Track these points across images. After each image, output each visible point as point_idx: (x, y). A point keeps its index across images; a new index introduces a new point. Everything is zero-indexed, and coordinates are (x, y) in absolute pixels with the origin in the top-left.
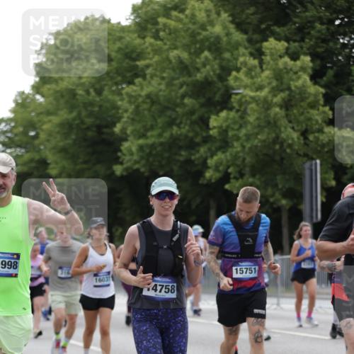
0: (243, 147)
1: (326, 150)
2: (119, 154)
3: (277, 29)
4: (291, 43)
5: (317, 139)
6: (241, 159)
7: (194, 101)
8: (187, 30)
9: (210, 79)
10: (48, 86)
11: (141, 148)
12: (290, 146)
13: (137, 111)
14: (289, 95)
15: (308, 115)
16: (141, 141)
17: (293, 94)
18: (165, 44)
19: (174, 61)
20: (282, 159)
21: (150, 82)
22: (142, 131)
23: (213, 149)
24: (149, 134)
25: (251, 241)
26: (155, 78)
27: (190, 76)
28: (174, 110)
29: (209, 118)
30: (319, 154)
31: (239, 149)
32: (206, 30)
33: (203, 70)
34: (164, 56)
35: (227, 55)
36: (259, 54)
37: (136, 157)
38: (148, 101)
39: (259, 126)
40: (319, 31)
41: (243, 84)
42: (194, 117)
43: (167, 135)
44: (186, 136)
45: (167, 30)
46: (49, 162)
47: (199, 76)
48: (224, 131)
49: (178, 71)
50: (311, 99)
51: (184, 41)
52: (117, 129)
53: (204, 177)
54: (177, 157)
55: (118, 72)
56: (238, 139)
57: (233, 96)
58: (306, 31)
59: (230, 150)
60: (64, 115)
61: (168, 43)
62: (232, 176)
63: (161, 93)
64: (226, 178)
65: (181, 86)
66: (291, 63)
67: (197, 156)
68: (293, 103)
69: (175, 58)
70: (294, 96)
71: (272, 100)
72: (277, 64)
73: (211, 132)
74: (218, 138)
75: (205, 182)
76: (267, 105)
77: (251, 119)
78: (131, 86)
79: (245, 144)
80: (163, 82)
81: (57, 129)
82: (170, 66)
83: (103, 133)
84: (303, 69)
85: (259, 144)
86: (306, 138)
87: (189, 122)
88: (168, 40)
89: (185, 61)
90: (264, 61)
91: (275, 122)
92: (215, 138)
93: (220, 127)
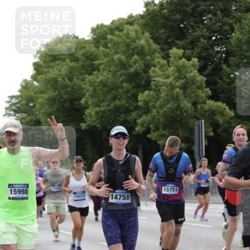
0: (158, 112)
1: (207, 114)
2: (84, 116)
3: (178, 42)
4: (186, 50)
5: (203, 107)
6: (157, 120)
7: (129, 85)
8: (124, 43)
9: (138, 72)
10: (41, 76)
11: (97, 113)
12: (186, 111)
13: (94, 91)
14: (186, 82)
15: (197, 93)
16: (97, 109)
17: (188, 81)
18: (111, 51)
19: (116, 61)
20: (182, 119)
21: (102, 74)
22: (97, 102)
23: (141, 113)
24: (102, 105)
25: (173, 170)
26: (105, 71)
27: (126, 70)
28: (117, 90)
29: (138, 95)
30: (203, 116)
31: (156, 113)
32: (135, 42)
33: (134, 66)
34: (111, 58)
35: (148, 58)
36: (167, 57)
37: (94, 119)
38: (101, 84)
39: (167, 100)
40: (203, 43)
41: (158, 75)
42: (129, 95)
43: (112, 105)
44: (124, 106)
45: (112, 43)
46: (41, 121)
47: (132, 70)
48: (146, 103)
49: (119, 67)
50: (199, 84)
51: (123, 49)
52: (83, 101)
53: (135, 130)
54: (119, 119)
55: (83, 67)
56: (155, 107)
57: (152, 82)
58: (195, 43)
59: (150, 114)
60: (51, 93)
61: (113, 50)
62: (152, 130)
63: (109, 80)
64: (148, 131)
65: (121, 76)
66: (186, 62)
67: (131, 117)
68: (188, 86)
69: (117, 59)
70: (188, 82)
71: (175, 84)
72: (178, 63)
73: (139, 104)
74: (143, 107)
75: (136, 133)
76: (172, 87)
77: (163, 95)
78: (91, 76)
79: (160, 110)
80: (110, 74)
81: (46, 102)
82: (114, 64)
83: (74, 104)
84: (193, 66)
85: (168, 110)
86: (196, 107)
87: (125, 97)
88: (113, 48)
89: (123, 61)
90: (171, 61)
91: (177, 98)
92: (141, 107)
93: (145, 101)
